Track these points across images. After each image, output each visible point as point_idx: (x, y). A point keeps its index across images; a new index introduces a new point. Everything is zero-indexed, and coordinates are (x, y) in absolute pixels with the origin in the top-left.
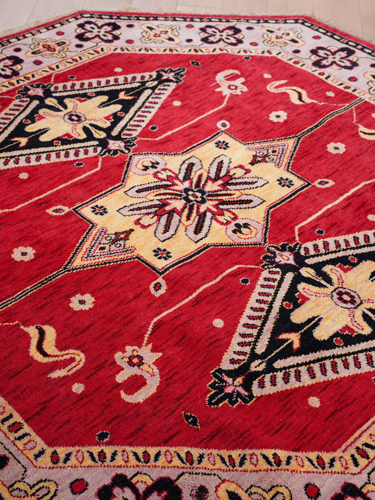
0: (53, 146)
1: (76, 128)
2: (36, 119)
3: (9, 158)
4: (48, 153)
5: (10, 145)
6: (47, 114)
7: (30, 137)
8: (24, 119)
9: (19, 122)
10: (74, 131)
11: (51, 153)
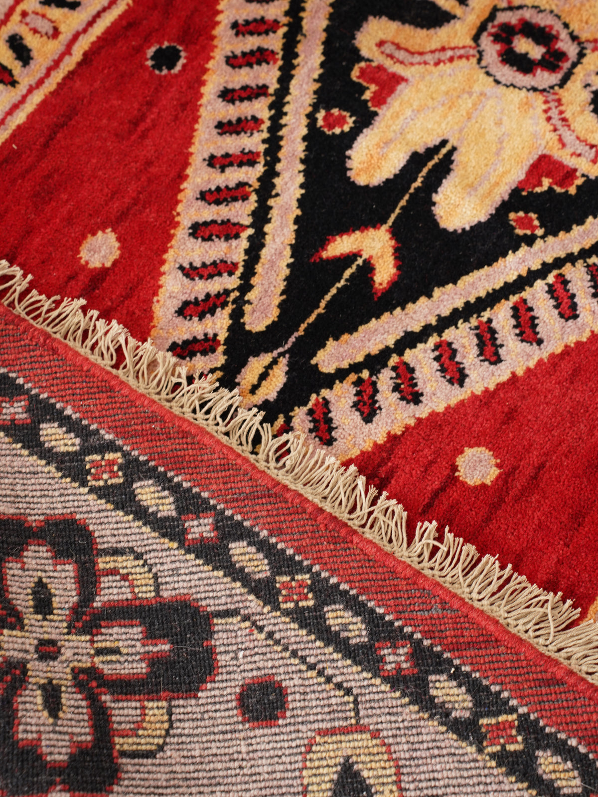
0: (515, 243)
1: (567, 115)
2: (367, 95)
3: (365, 374)
4: (514, 299)
5: (333, 291)
6: (401, 55)
7: (393, 217)
8: (316, 107)
9: (304, 131)
10: (568, 137)
11: (527, 294)
